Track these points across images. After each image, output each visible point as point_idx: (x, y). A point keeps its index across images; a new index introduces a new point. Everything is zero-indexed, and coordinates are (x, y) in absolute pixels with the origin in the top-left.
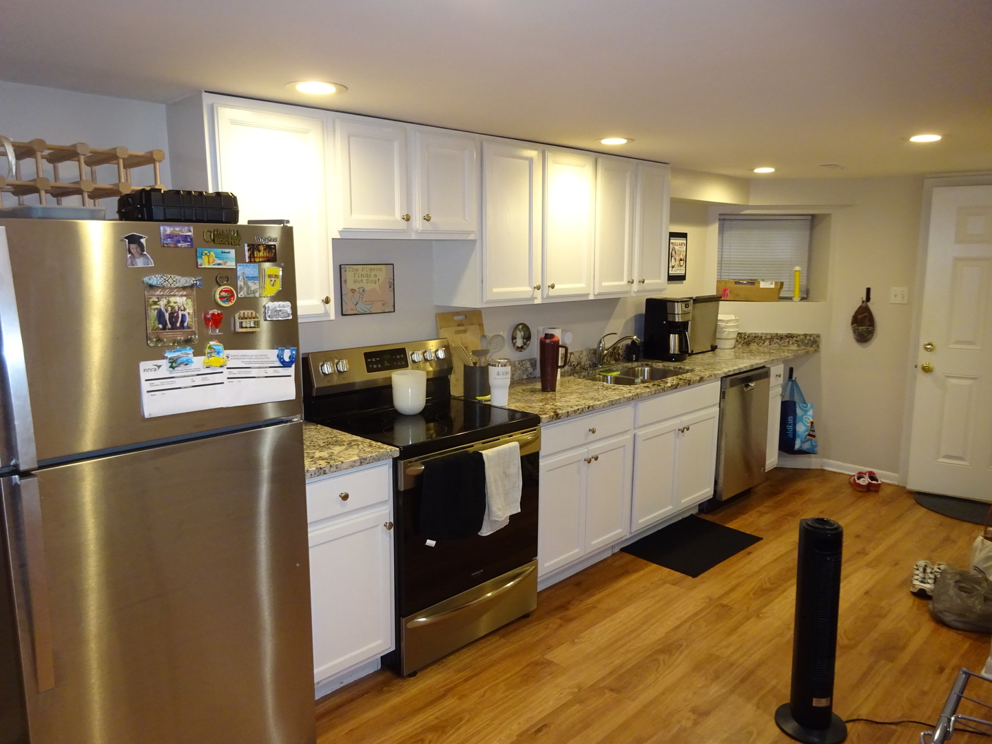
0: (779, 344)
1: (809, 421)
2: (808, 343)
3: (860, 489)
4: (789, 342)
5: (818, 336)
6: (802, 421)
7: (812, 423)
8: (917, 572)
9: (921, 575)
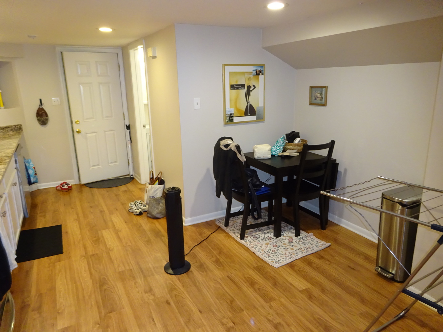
0: (3, 132)
1: (33, 167)
2: (17, 130)
3: (66, 191)
4: (8, 130)
5: (21, 125)
6: (30, 168)
7: (34, 168)
8: (134, 207)
9: (135, 207)
